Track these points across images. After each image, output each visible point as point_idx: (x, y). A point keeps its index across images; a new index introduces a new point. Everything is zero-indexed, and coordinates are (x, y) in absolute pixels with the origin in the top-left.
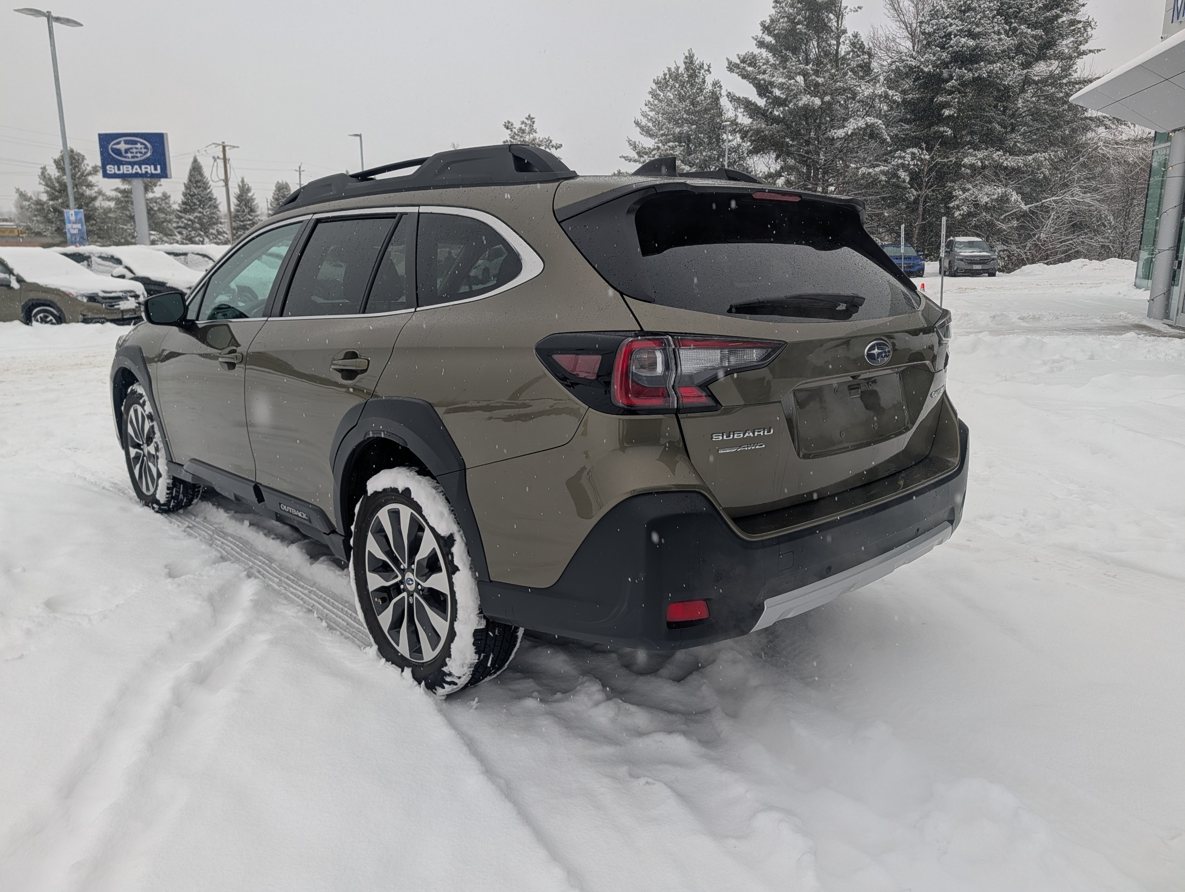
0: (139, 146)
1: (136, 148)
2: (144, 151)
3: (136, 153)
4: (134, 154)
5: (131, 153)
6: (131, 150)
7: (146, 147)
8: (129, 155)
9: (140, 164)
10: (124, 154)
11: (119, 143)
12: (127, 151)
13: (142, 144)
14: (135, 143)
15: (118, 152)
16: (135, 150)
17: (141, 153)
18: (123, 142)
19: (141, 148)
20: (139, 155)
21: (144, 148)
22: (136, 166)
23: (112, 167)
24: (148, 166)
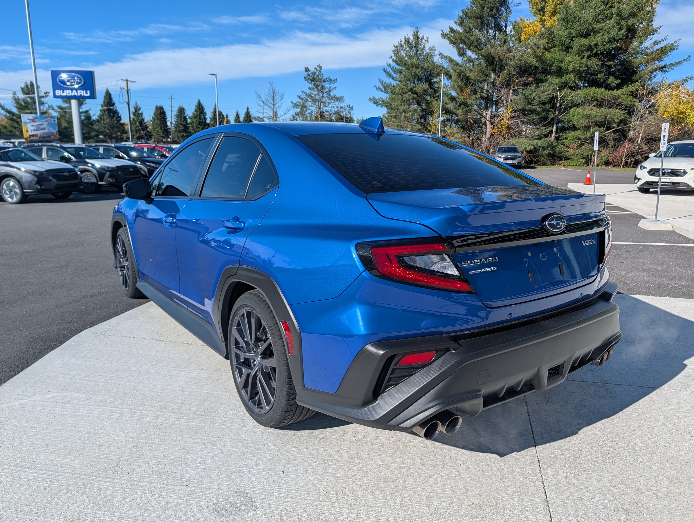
0: (76, 78)
6: (71, 81)
8: (70, 84)
9: (77, 89)
10: (66, 83)
12: (68, 81)
13: (78, 77)
14: (74, 76)
15: (63, 82)
16: (73, 81)
17: (77, 82)
19: (77, 80)
20: (76, 84)
21: (79, 80)
22: (74, 91)
23: (59, 91)
24: (82, 91)
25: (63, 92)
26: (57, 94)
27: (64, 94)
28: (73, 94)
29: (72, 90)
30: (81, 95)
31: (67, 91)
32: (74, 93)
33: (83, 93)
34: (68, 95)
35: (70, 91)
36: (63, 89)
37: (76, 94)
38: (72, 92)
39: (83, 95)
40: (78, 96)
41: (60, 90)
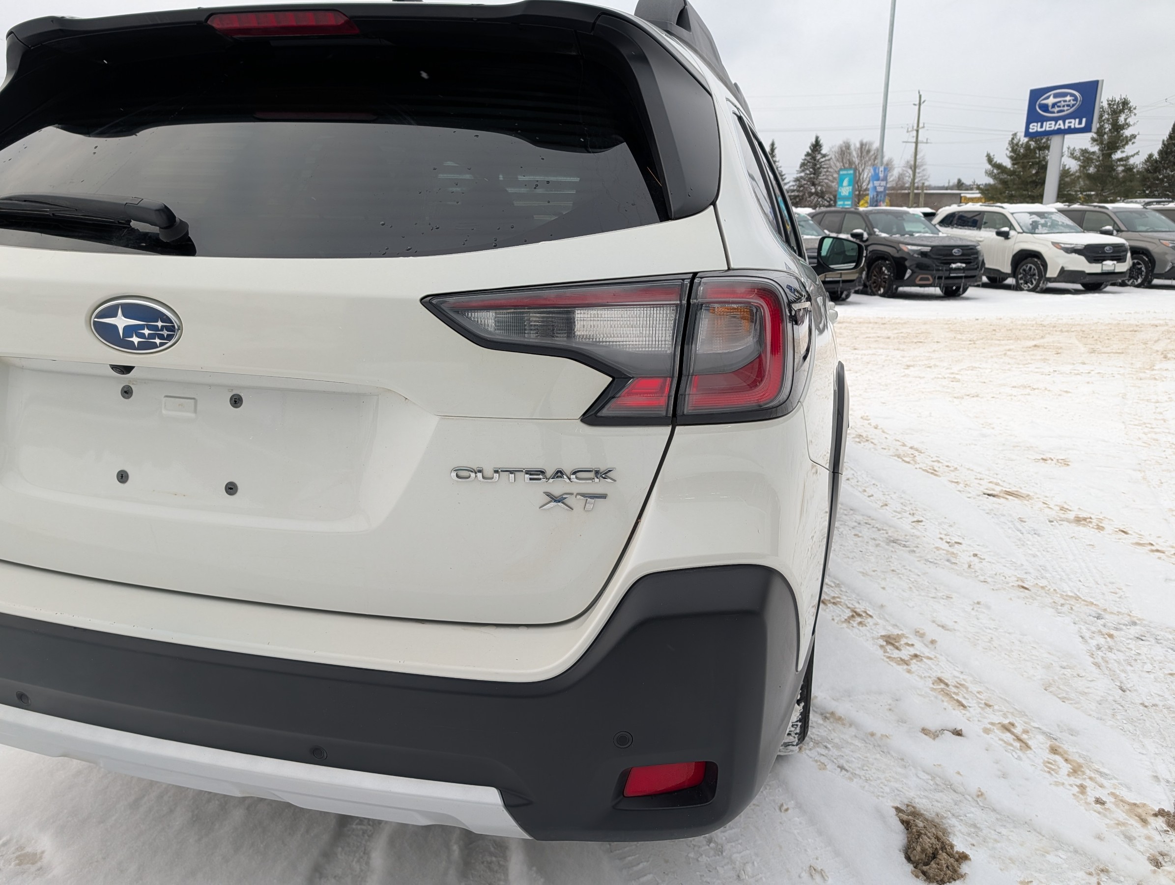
0: (1068, 98)
1: (1065, 101)
2: (1072, 102)
3: (1064, 106)
4: (1062, 108)
5: (1059, 107)
6: (1059, 104)
7: (1076, 99)
8: (1056, 109)
9: (1064, 119)
10: (1050, 108)
11: (1048, 98)
12: (1054, 105)
13: (1072, 95)
14: (1065, 95)
15: (1045, 108)
16: (1063, 103)
17: (1068, 106)
18: (1052, 97)
19: (1070, 101)
20: (1066, 108)
21: (1073, 100)
22: (1060, 122)
23: (1035, 124)
24: (1073, 121)
25: (1042, 127)
26: (1031, 130)
27: (1043, 129)
28: (1057, 127)
29: (1056, 119)
30: (1069, 127)
31: (1048, 123)
32: (1060, 125)
33: (1075, 124)
34: (1048, 129)
35: (1053, 123)
36: (1042, 120)
37: (1062, 127)
38: (1055, 125)
39: (1073, 127)
40: (1065, 130)
41: (1037, 122)
